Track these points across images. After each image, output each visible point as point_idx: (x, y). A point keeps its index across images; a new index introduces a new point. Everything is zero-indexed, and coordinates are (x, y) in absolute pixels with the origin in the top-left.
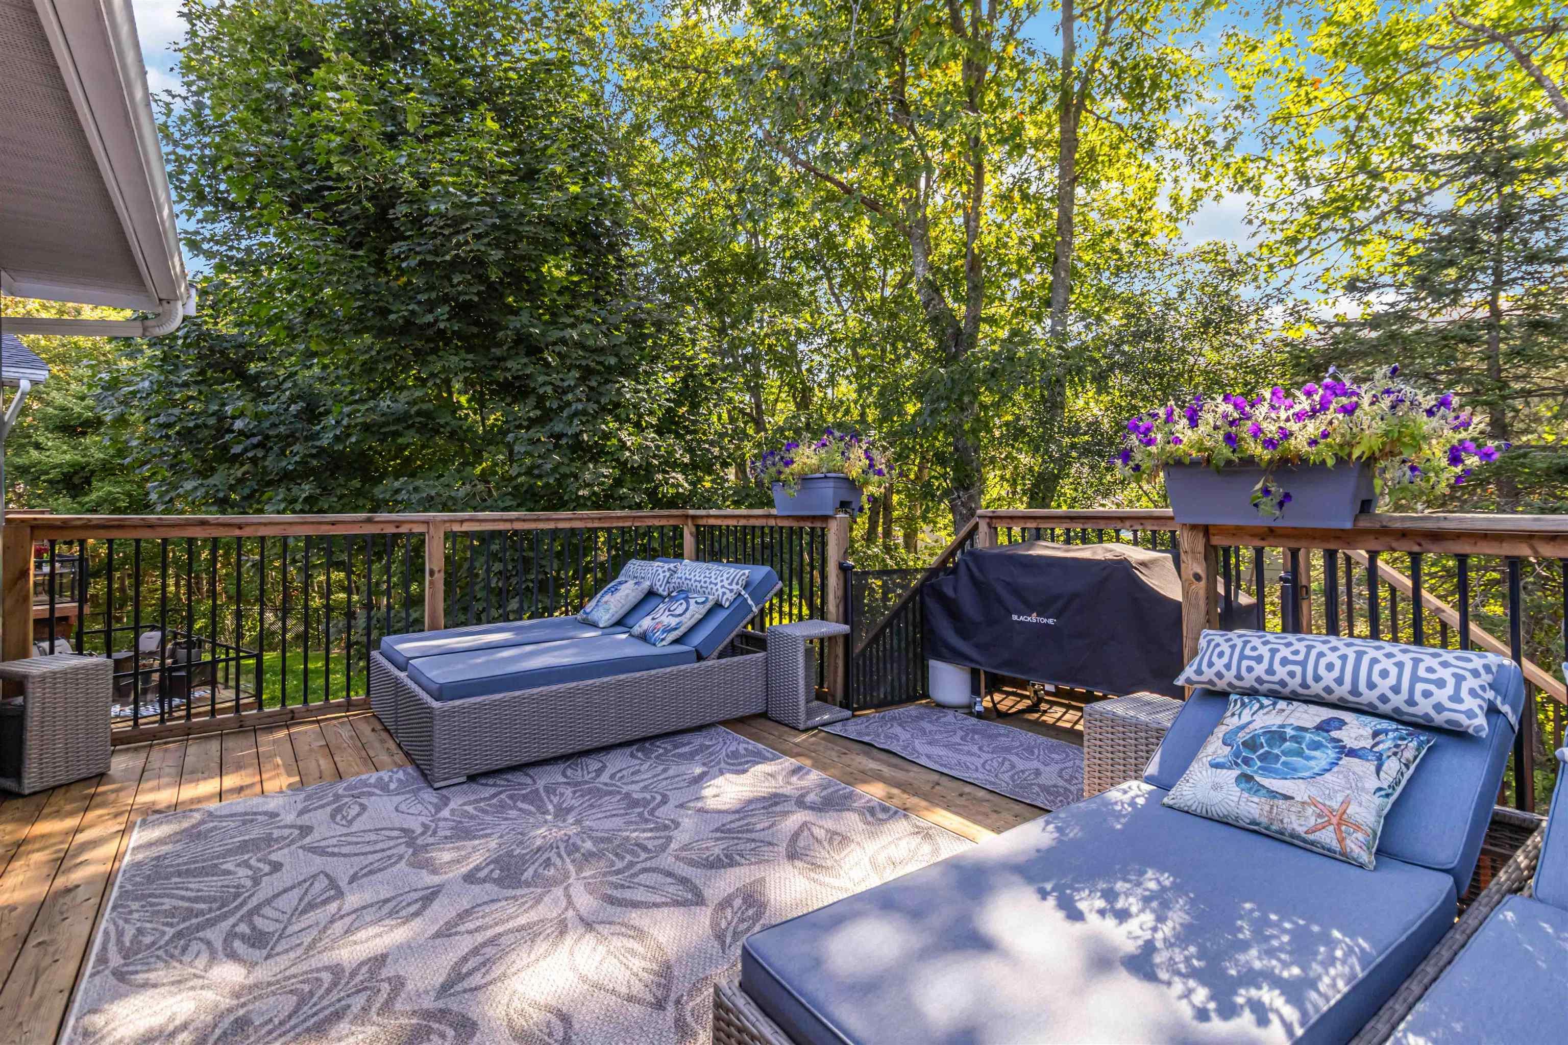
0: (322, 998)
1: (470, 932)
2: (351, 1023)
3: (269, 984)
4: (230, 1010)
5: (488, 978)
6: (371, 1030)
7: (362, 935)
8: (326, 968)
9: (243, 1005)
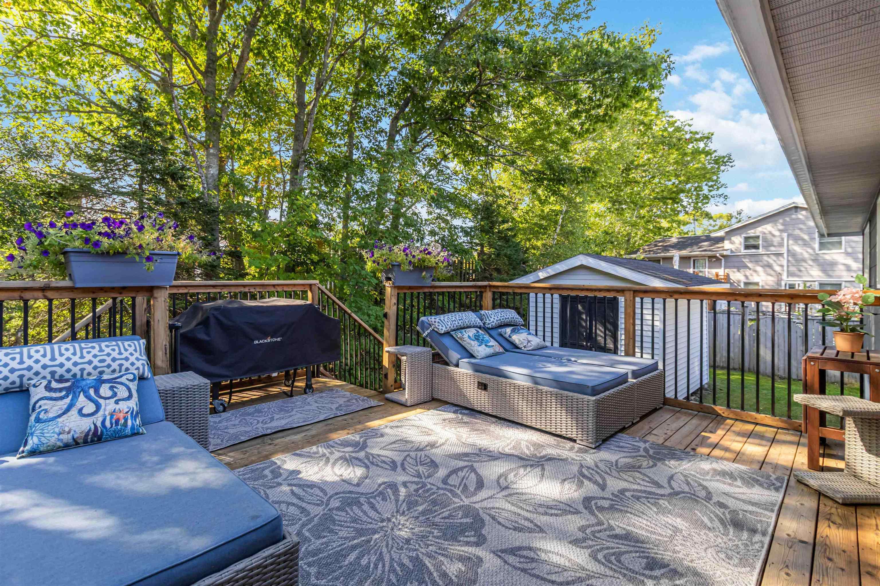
0: (613, 548)
1: (532, 522)
2: (614, 530)
3: (625, 575)
4: (651, 577)
5: (558, 504)
6: (612, 522)
7: (561, 561)
8: (596, 559)
9: (643, 575)
